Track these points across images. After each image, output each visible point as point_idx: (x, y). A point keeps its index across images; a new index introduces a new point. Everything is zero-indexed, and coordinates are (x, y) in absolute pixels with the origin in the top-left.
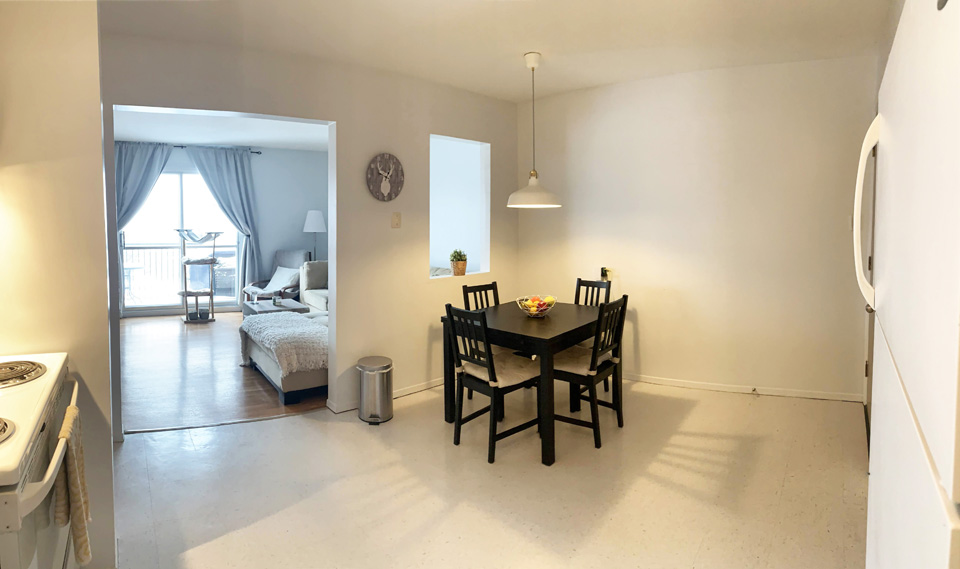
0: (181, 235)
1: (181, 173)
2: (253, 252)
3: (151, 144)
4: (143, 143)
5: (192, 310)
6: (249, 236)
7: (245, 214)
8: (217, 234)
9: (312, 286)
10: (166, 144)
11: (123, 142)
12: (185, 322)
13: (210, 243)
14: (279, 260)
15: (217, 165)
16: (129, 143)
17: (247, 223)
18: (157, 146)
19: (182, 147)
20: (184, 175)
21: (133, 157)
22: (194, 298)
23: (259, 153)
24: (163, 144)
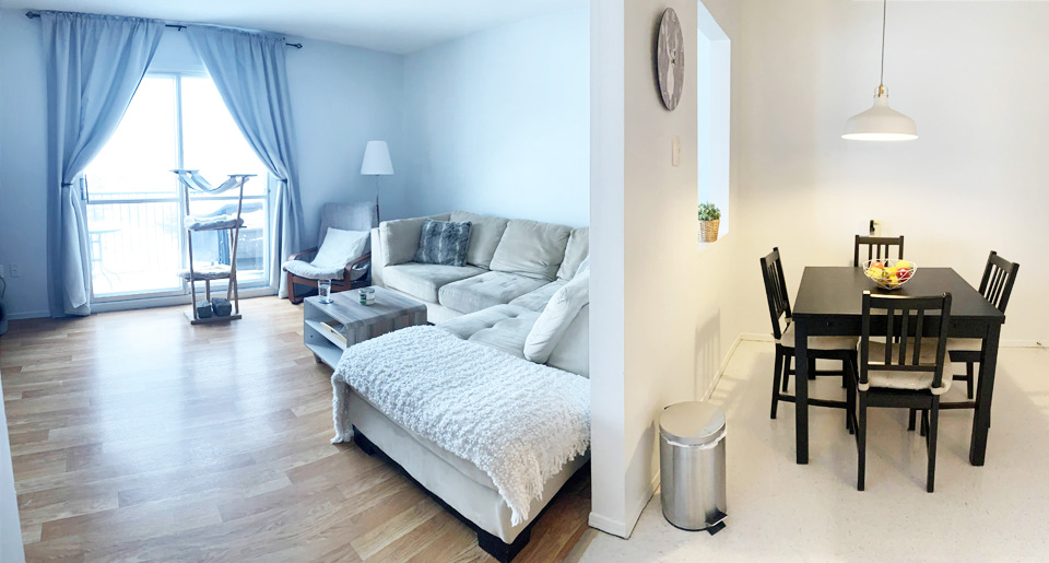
0: (181, 180)
1: (178, 75)
2: (292, 205)
3: (126, 19)
4: (113, 18)
5: (202, 302)
6: (285, 181)
7: (280, 147)
8: (245, 178)
9: (396, 261)
10: (153, 21)
11: (77, 15)
12: (193, 323)
13: (235, 192)
14: (329, 217)
15: (238, 64)
16: (89, 16)
17: (282, 159)
18: (138, 23)
19: (180, 27)
20: (184, 80)
21: (95, 42)
22: (204, 282)
23: (298, 46)
24: (148, 20)
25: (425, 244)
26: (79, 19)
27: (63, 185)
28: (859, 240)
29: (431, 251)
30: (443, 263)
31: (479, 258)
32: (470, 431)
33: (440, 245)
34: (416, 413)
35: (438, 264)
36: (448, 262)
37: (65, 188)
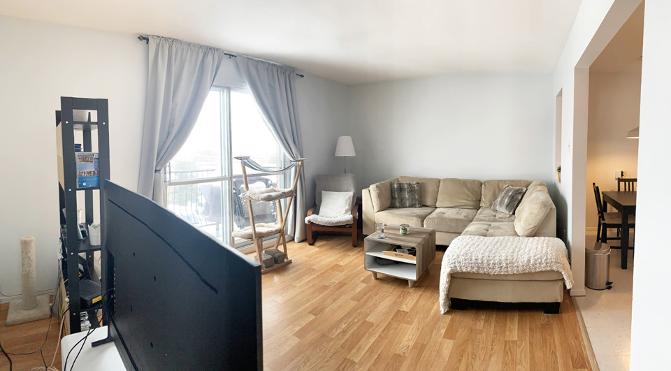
1: (229, 89)
3: (201, 47)
10: (217, 50)
14: (321, 185)
18: (208, 50)
19: (231, 56)
20: (233, 93)
23: (302, 76)
24: (214, 48)
25: (396, 196)
26: (175, 43)
27: (156, 171)
28: (620, 180)
29: (402, 200)
30: (409, 207)
31: (429, 201)
32: (547, 259)
33: (407, 196)
34: (516, 264)
35: (406, 207)
36: (412, 206)
37: (157, 173)
